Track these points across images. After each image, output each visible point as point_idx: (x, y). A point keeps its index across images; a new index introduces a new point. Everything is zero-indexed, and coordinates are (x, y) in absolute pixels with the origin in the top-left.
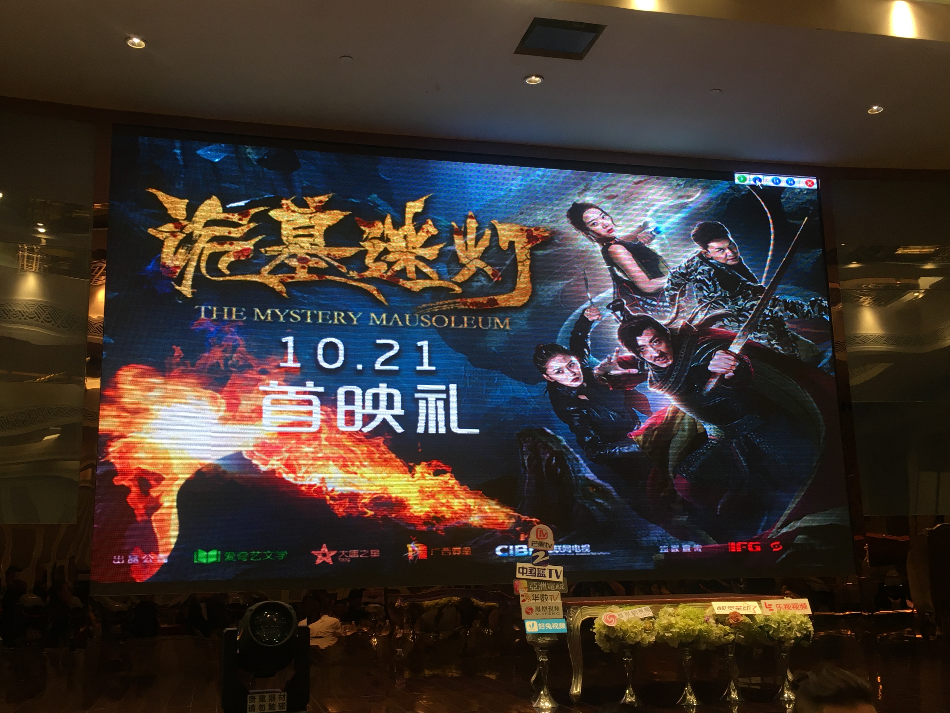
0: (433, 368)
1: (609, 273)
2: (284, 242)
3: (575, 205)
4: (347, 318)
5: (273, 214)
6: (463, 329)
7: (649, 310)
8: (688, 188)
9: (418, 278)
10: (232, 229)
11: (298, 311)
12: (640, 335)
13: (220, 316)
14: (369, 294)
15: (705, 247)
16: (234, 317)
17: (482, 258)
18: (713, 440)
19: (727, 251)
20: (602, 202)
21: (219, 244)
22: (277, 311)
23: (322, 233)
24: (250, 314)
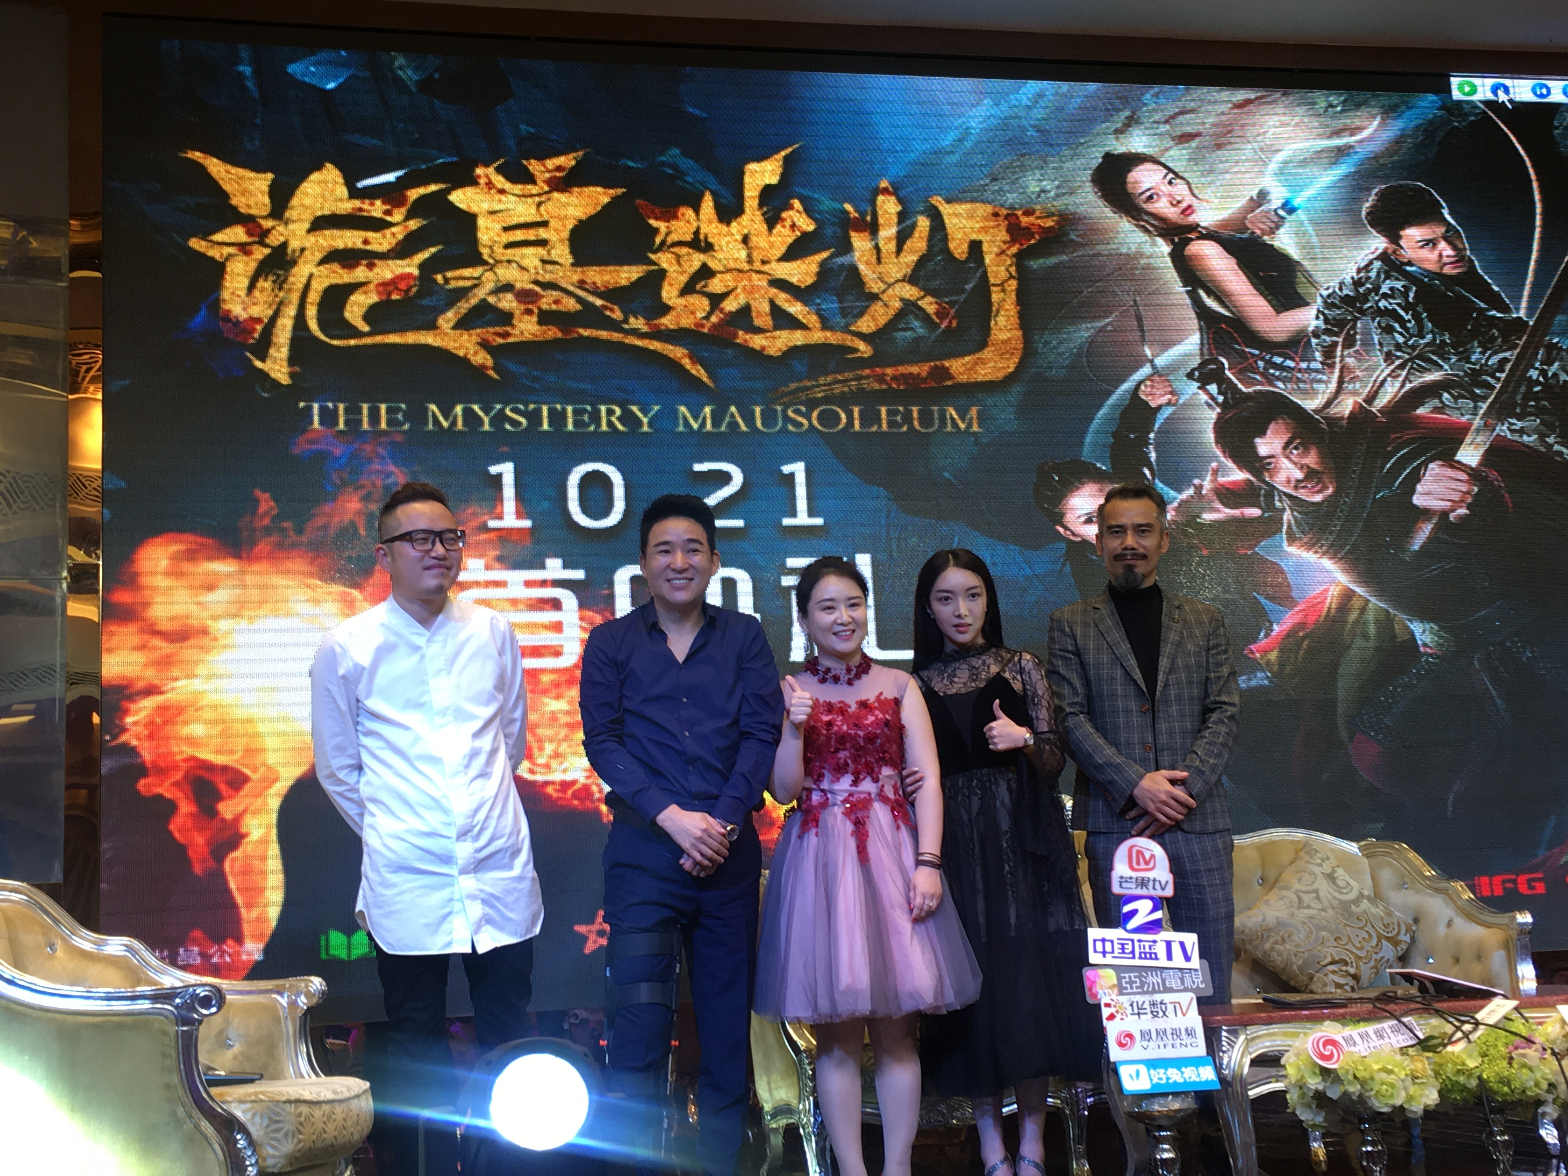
0: (819, 521)
1: (1188, 301)
2: (486, 257)
3: (1108, 157)
4: (628, 418)
5: (460, 198)
6: (880, 434)
7: (1278, 379)
8: (1351, 114)
9: (777, 327)
10: (371, 235)
11: (521, 407)
12: (1262, 433)
13: (353, 423)
14: (674, 365)
15: (1394, 238)
16: (383, 425)
17: (912, 279)
18: (1431, 655)
19: (1443, 245)
20: (1167, 150)
21: (344, 267)
22: (476, 407)
23: (566, 234)
24: (418, 415)
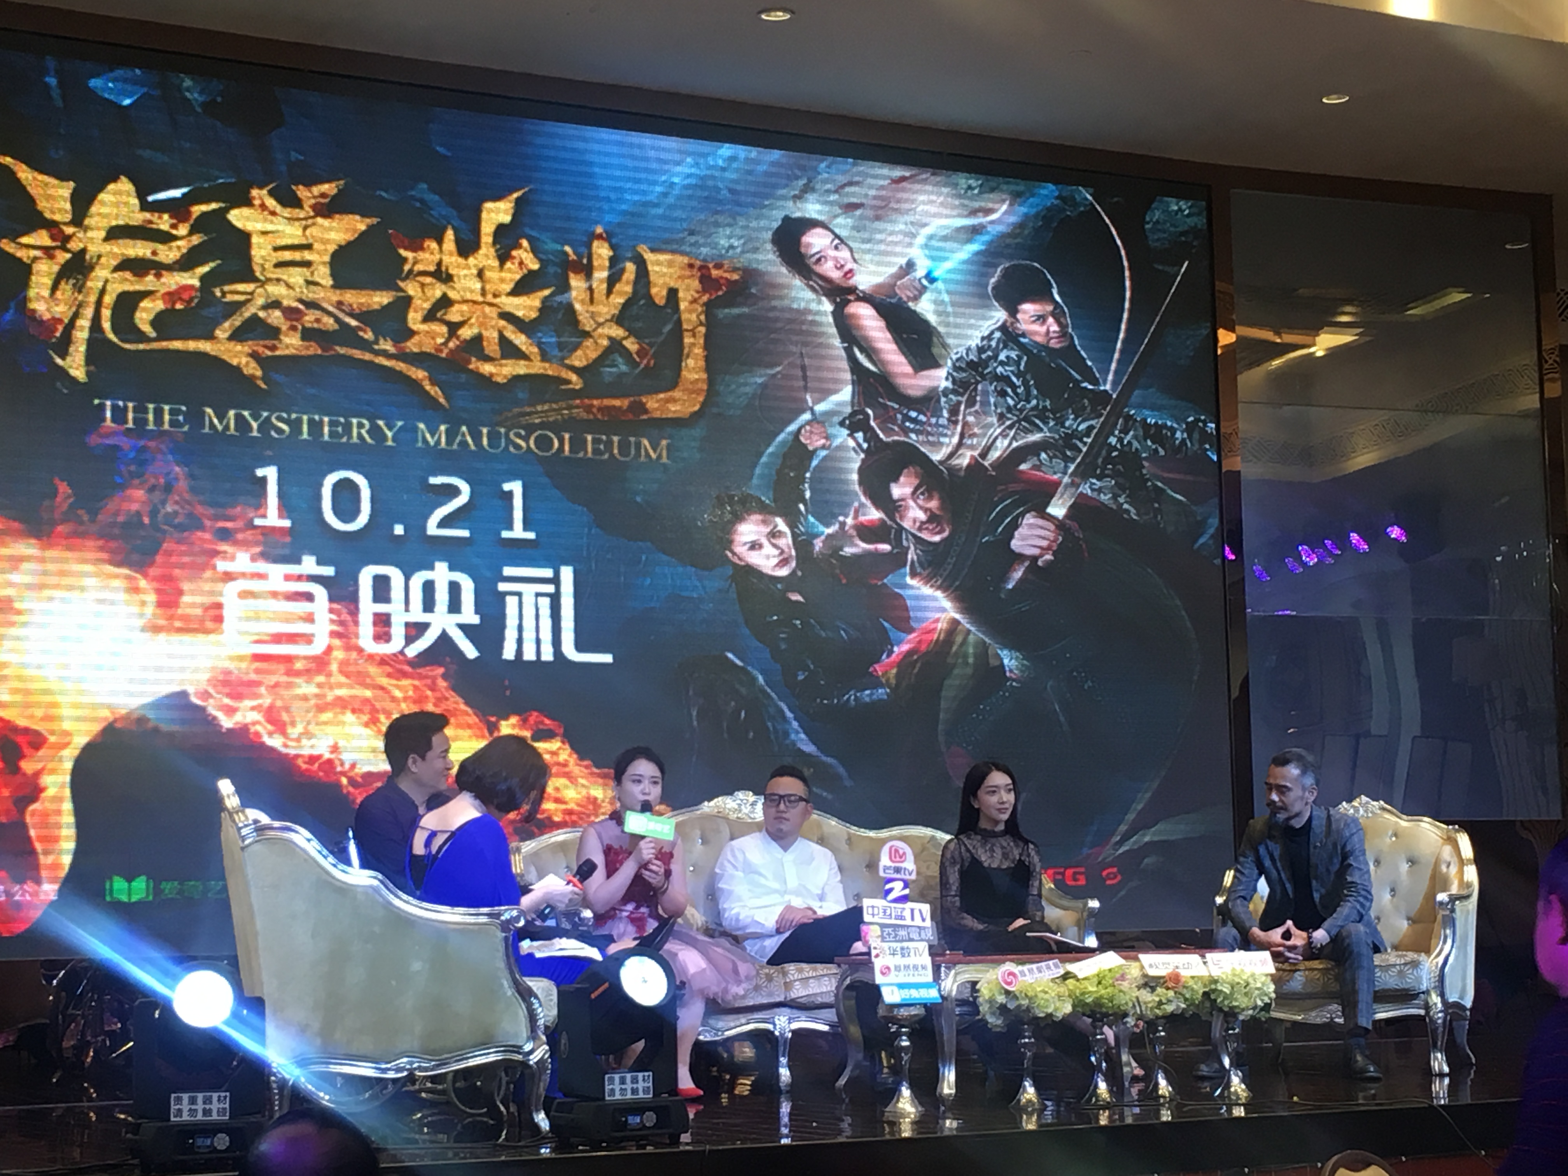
0: (531, 535)
1: (843, 353)
2: (258, 274)
3: (787, 219)
4: (375, 431)
5: (238, 217)
6: (586, 461)
7: (912, 431)
8: (986, 196)
9: (503, 357)
10: (160, 247)
11: (285, 415)
12: (896, 480)
13: (140, 422)
14: (415, 385)
15: (1013, 312)
16: (166, 426)
17: (619, 320)
18: (1014, 680)
19: (1051, 320)
20: (836, 216)
21: (135, 275)
22: (246, 413)
23: (327, 258)
24: (196, 418)
